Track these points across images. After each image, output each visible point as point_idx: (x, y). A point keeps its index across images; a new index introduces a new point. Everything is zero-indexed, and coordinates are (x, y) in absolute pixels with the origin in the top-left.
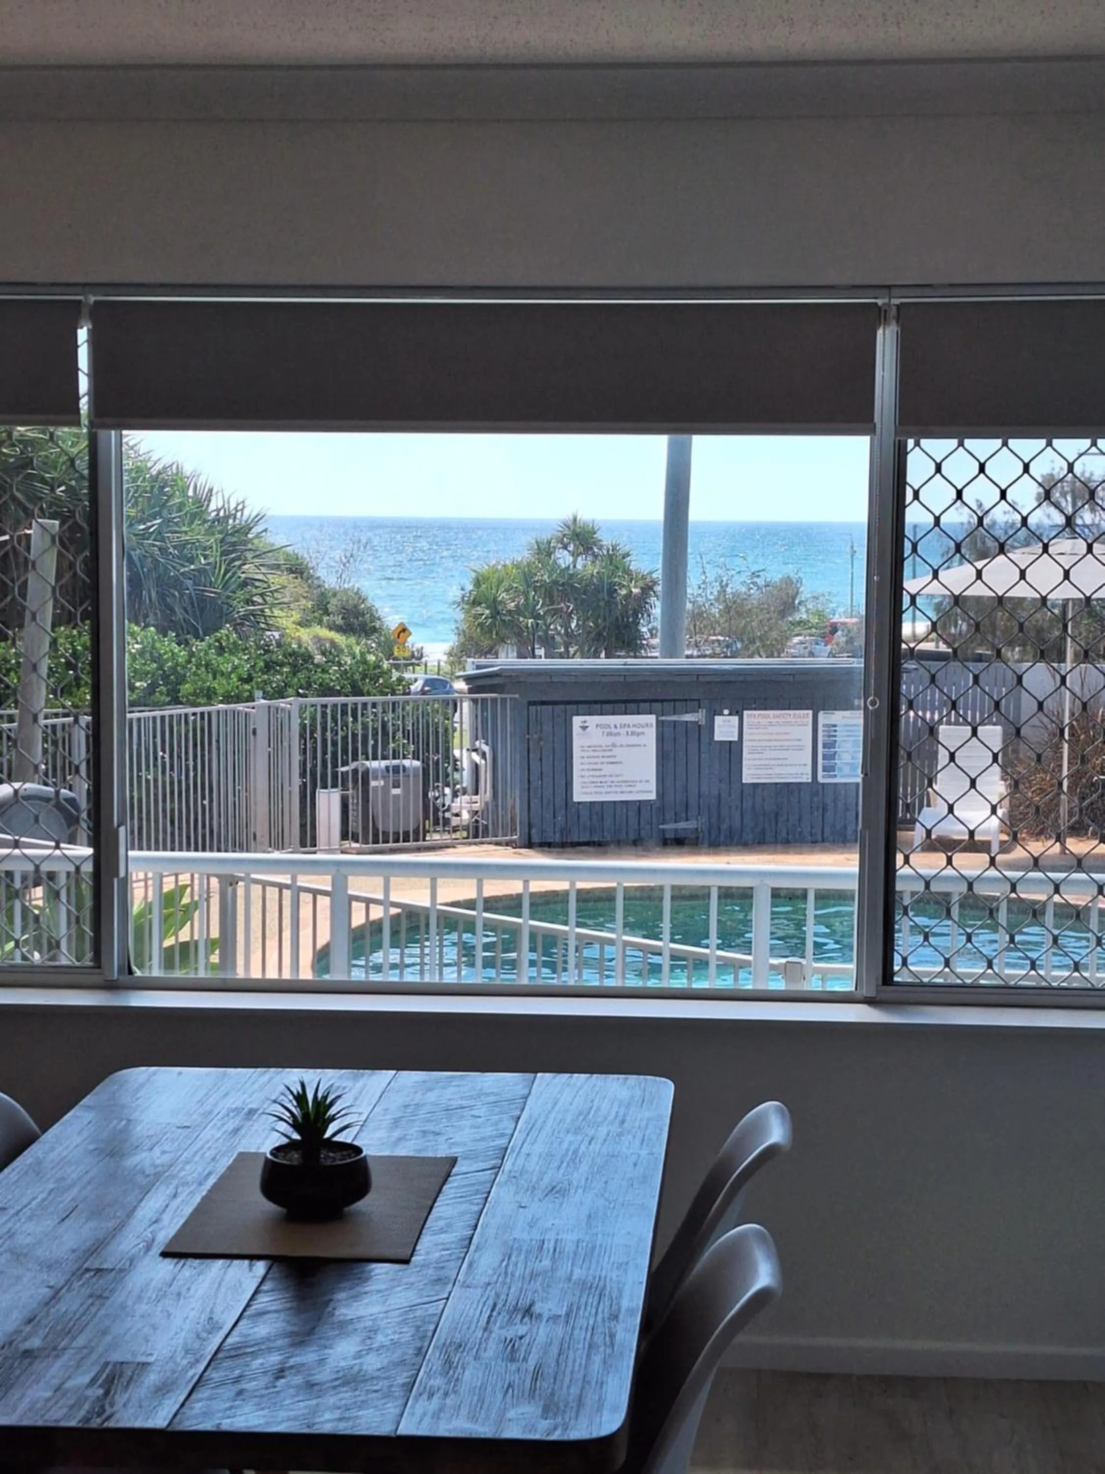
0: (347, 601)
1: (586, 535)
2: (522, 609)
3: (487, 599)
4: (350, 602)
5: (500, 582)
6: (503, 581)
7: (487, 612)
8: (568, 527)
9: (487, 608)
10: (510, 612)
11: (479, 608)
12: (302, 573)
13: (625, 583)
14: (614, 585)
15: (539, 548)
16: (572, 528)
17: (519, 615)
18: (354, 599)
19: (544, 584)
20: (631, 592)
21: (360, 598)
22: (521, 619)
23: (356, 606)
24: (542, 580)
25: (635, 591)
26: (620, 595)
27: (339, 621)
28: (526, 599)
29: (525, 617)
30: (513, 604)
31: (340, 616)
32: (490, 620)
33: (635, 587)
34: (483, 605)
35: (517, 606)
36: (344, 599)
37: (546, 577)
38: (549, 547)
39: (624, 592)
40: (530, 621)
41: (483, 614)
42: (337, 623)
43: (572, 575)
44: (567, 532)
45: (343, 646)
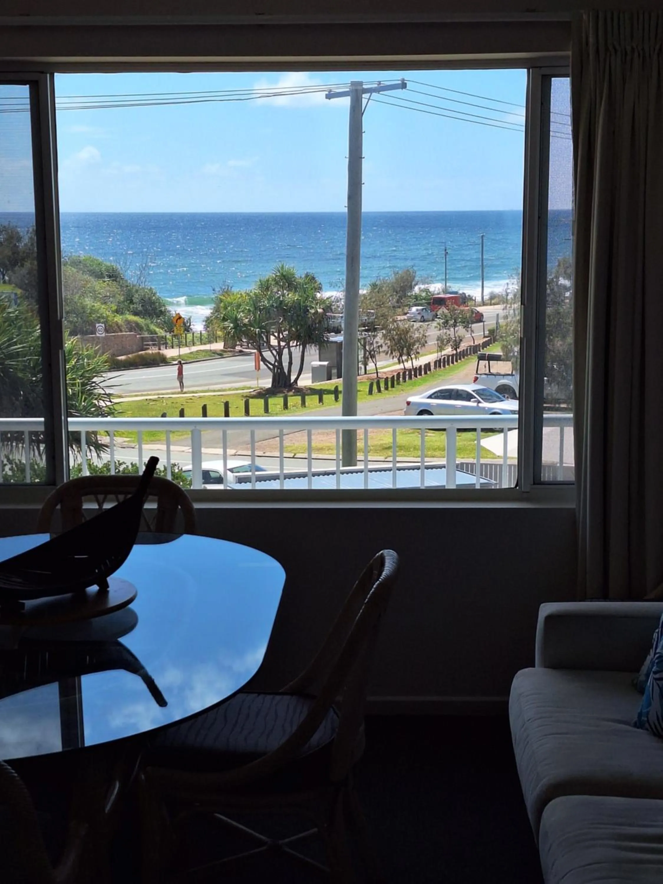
0: (145, 295)
1: (289, 276)
2: (252, 322)
3: (231, 317)
4: (146, 296)
5: (239, 306)
6: (240, 305)
7: (232, 325)
8: (279, 271)
9: (232, 323)
10: (245, 325)
11: (226, 323)
12: (116, 277)
13: (314, 306)
14: (307, 307)
15: (261, 284)
16: (281, 271)
17: (251, 326)
18: (148, 294)
19: (265, 308)
20: (317, 311)
21: (152, 293)
22: (252, 329)
23: (149, 299)
24: (264, 305)
25: (320, 311)
26: (311, 313)
27: (140, 308)
28: (255, 317)
29: (254, 327)
30: (247, 320)
31: (140, 305)
32: (233, 330)
33: (320, 308)
34: (229, 321)
35: (249, 321)
36: (143, 294)
37: (266, 302)
38: (268, 284)
39: (313, 311)
40: (257, 330)
41: (229, 327)
42: (139, 309)
43: (281, 301)
44: (278, 274)
45: (143, 325)
